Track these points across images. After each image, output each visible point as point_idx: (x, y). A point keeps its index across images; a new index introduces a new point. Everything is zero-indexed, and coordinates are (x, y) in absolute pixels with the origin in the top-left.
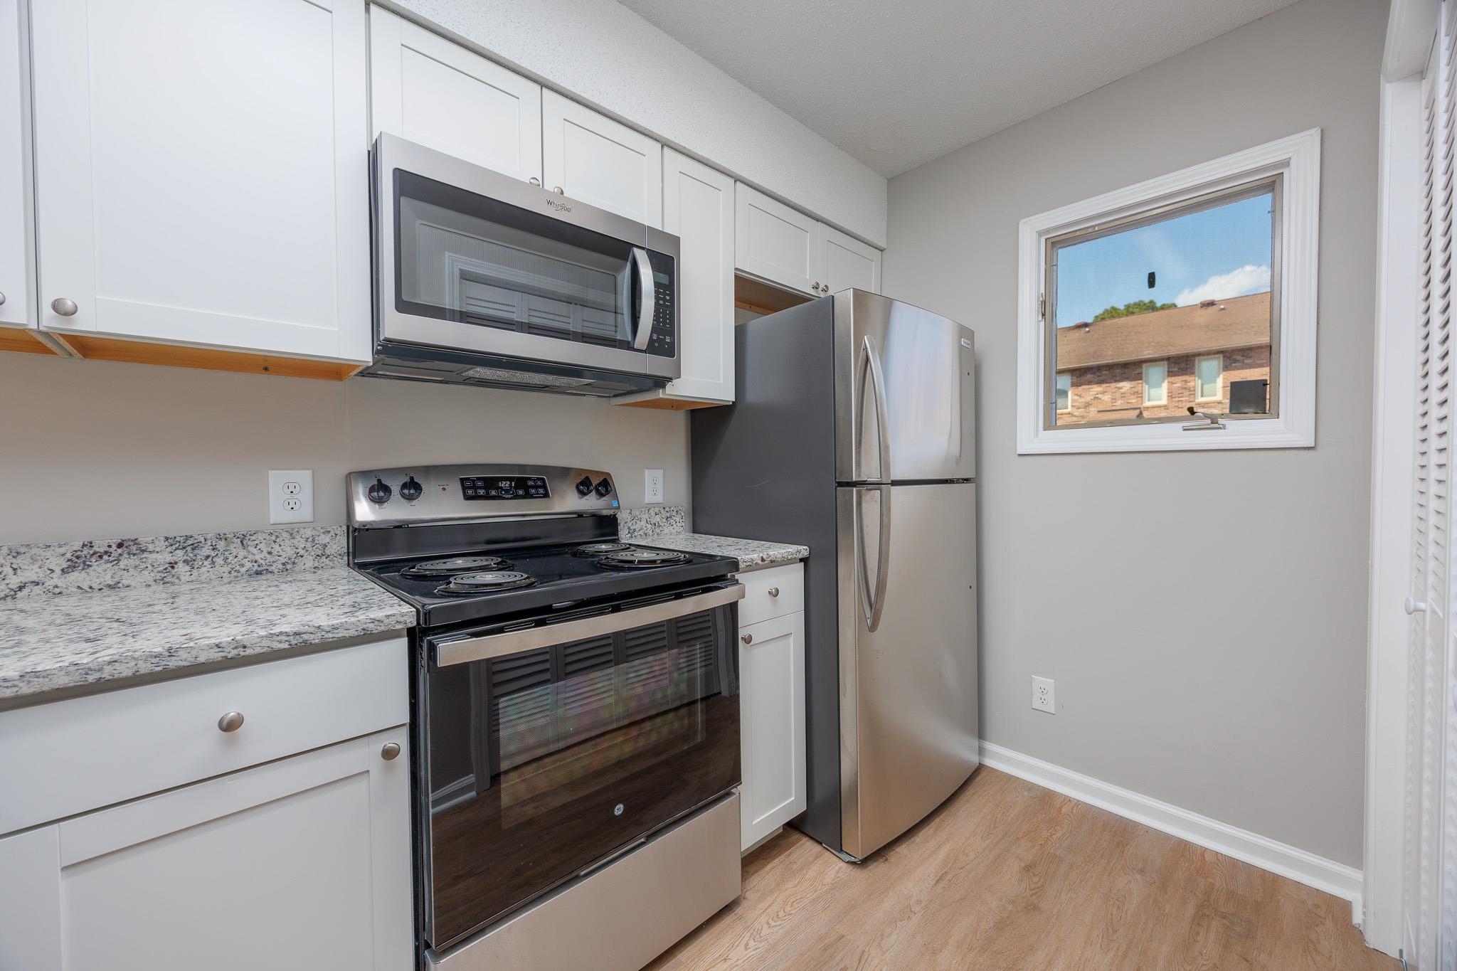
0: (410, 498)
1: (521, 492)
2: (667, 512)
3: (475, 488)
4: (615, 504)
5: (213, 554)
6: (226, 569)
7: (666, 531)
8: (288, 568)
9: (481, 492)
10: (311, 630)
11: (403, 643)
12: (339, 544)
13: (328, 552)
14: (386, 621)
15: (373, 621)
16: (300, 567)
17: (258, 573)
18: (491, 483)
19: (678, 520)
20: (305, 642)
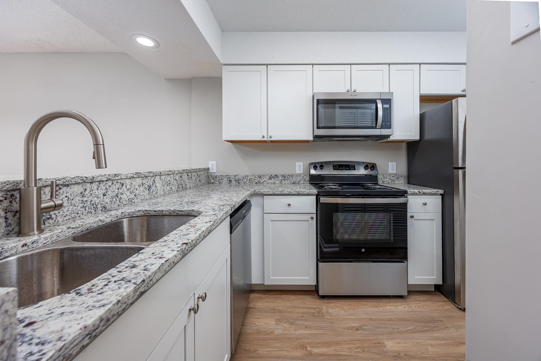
0: (321, 169)
1: (348, 168)
2: (397, 176)
3: (336, 167)
4: (376, 173)
5: (287, 178)
6: (289, 182)
7: (397, 182)
8: (299, 183)
9: (338, 168)
10: (300, 191)
11: (315, 197)
12: (308, 178)
13: (306, 180)
14: (312, 192)
15: (310, 192)
16: (301, 183)
17: (294, 183)
18: (340, 166)
19: (401, 179)
20: (299, 193)
